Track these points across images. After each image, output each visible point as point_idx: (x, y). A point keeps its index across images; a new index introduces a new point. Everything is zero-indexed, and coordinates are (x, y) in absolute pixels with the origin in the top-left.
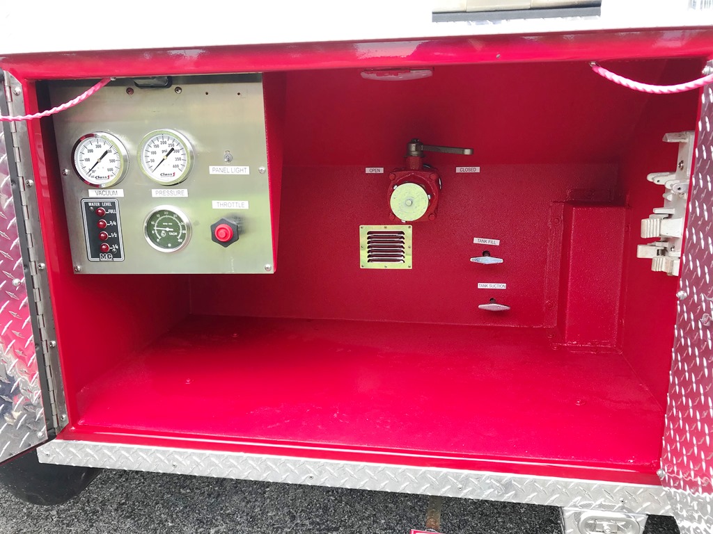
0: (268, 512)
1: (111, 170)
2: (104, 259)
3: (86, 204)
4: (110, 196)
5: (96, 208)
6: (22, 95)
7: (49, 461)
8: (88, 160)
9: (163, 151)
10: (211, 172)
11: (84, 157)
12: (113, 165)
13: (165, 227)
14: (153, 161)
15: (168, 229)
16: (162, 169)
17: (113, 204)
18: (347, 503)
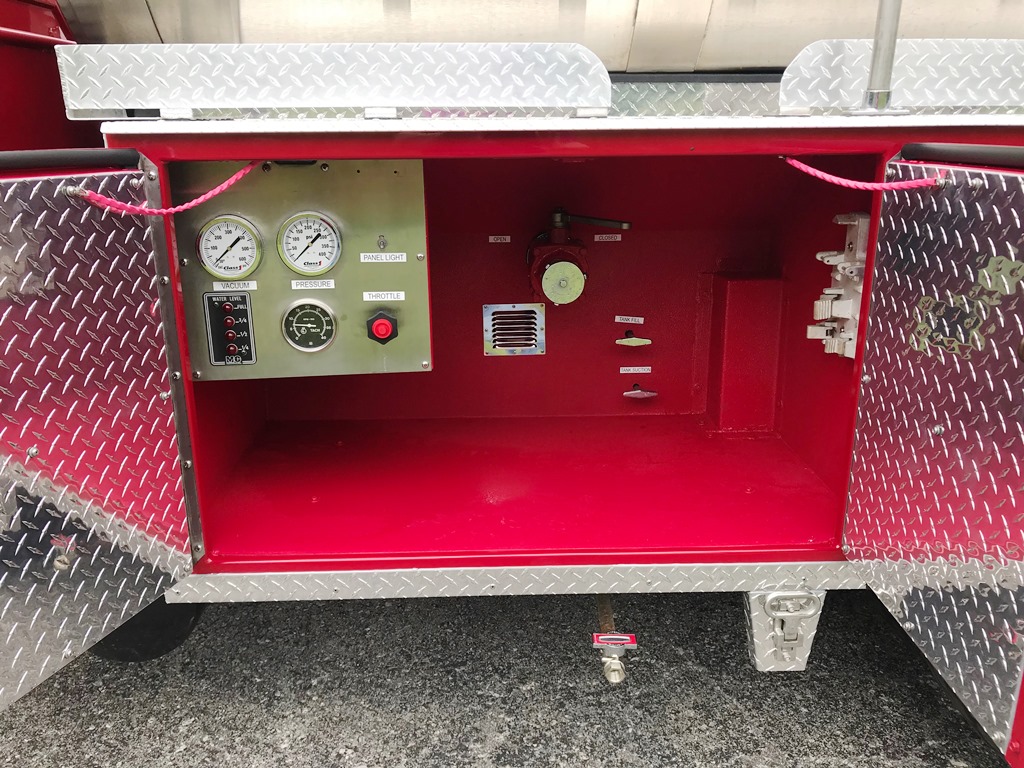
0: (376, 654)
1: (243, 259)
2: (230, 363)
3: (210, 299)
4: (239, 289)
5: (221, 303)
6: (157, 180)
7: (179, 600)
8: (215, 248)
9: (307, 238)
10: (362, 260)
11: (210, 245)
12: (246, 254)
13: (307, 322)
14: (295, 248)
15: (309, 325)
16: (305, 257)
17: (244, 298)
18: (468, 635)
